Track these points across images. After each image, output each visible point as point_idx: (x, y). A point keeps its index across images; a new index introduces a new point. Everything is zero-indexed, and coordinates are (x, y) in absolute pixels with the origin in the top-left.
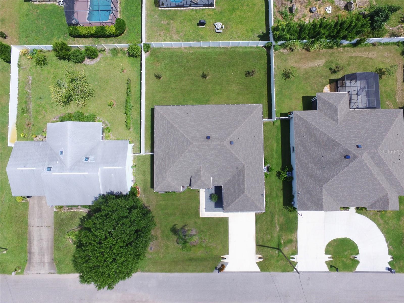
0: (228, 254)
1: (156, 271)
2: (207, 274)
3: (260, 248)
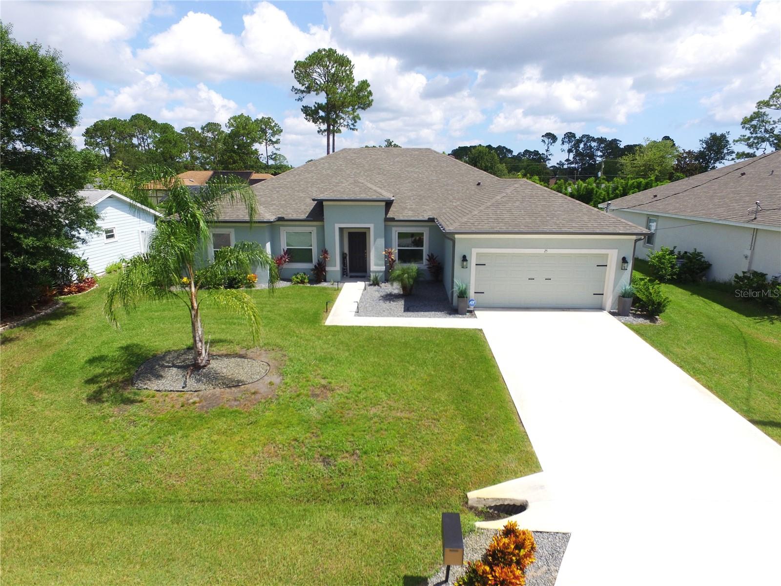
0: (528, 464)
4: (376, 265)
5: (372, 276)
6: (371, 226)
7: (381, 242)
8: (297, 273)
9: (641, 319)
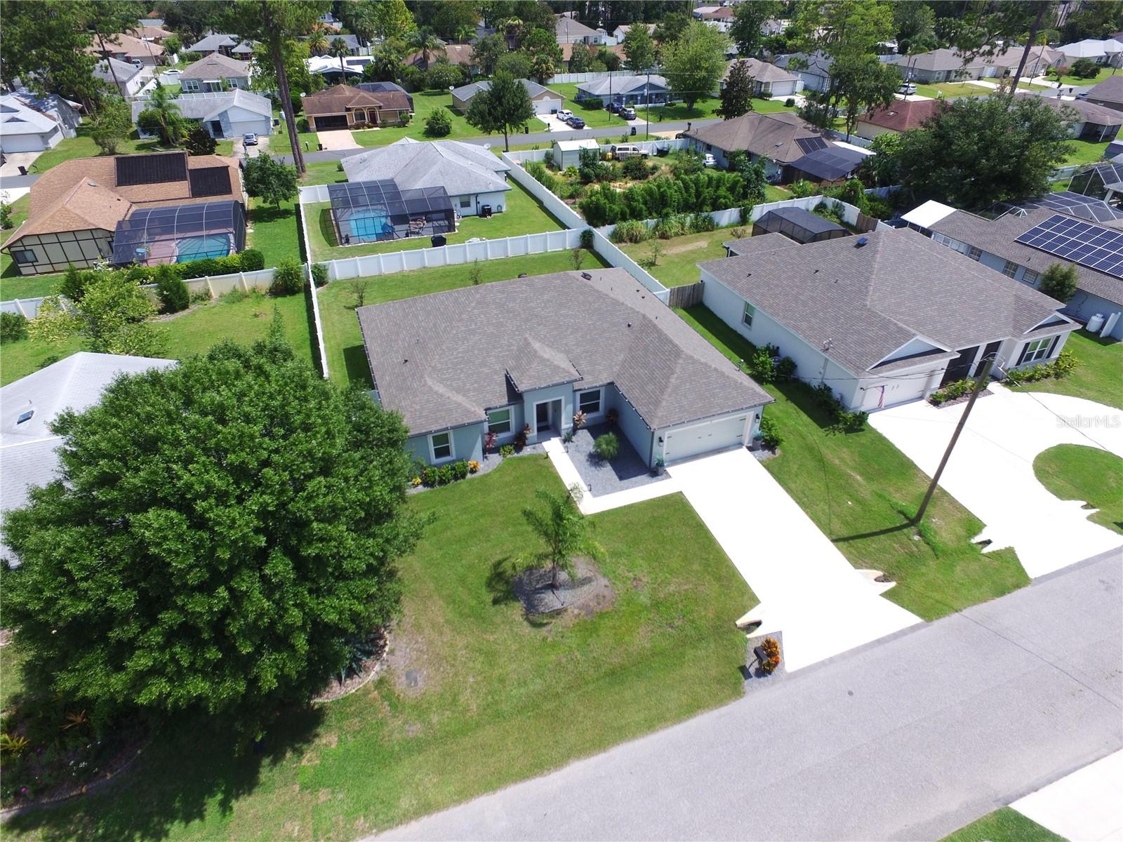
0: (754, 601)
1: (464, 795)
2: (723, 710)
3: (851, 546)
4: (566, 424)
5: (563, 433)
6: (563, 398)
7: (570, 407)
8: (503, 446)
9: (766, 451)
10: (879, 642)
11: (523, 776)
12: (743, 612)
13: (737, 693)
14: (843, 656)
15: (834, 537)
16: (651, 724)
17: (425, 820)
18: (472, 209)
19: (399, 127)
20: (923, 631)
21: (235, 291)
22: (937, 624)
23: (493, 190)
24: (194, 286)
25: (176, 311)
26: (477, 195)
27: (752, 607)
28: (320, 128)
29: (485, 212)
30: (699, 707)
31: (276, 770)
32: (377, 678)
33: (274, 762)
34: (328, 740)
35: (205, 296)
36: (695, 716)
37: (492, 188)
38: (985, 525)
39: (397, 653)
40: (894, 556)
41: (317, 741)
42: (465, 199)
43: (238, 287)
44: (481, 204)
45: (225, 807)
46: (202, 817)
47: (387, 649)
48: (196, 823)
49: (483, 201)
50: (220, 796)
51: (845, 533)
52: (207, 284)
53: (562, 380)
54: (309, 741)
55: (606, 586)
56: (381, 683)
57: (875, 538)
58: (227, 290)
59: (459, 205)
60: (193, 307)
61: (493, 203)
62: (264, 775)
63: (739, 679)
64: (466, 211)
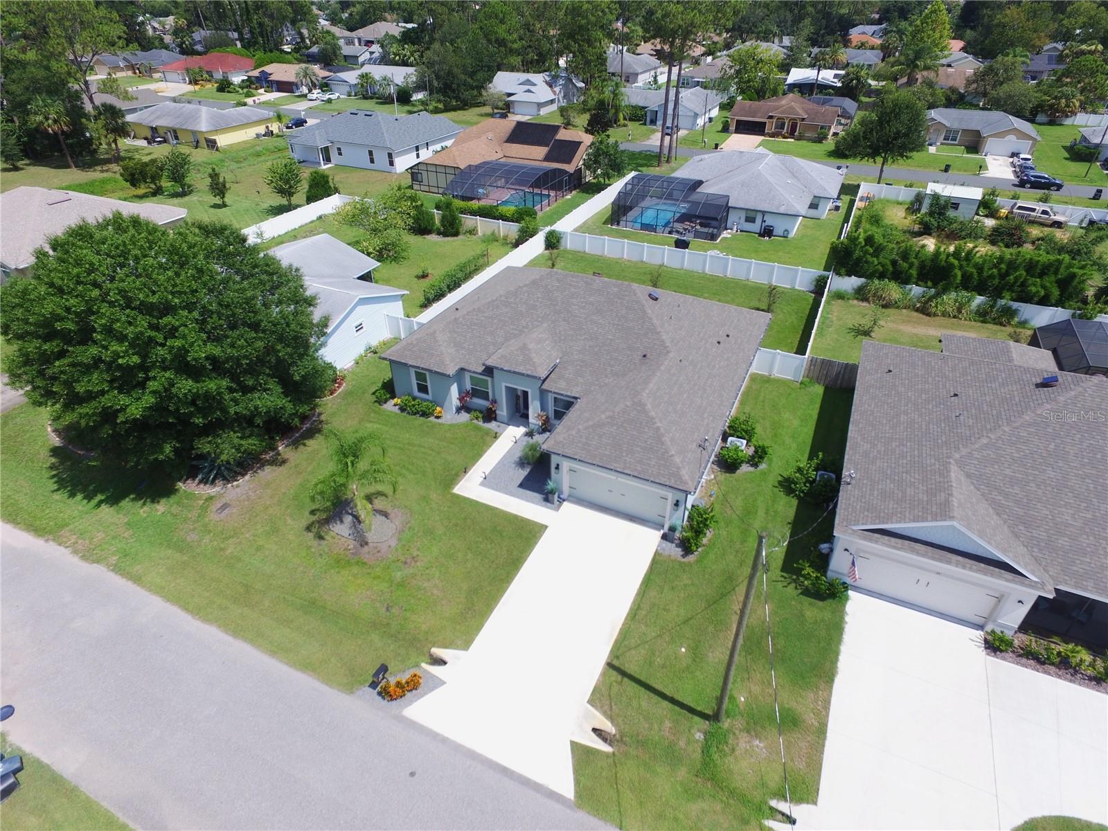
3: (621, 683)
4: (535, 418)
5: (530, 426)
6: (529, 390)
7: (538, 403)
8: (475, 410)
9: (680, 549)
10: (505, 771)
11: (185, 608)
12: (445, 646)
13: (350, 687)
14: (458, 748)
15: (616, 663)
16: (277, 650)
17: (129, 583)
18: (756, 227)
19: (815, 142)
20: (558, 806)
21: (493, 234)
22: (582, 816)
23: (782, 212)
24: (468, 221)
25: (448, 236)
26: (764, 213)
27: (457, 648)
28: (737, 131)
29: (767, 232)
30: (314, 670)
31: (131, 504)
32: (213, 494)
33: (133, 500)
34: (162, 507)
35: (472, 232)
36: (304, 672)
37: (782, 210)
38: (815, 803)
39: (238, 490)
40: (651, 729)
41: (156, 505)
42: (751, 214)
43: (496, 231)
44: (767, 223)
45: (101, 502)
46: (89, 502)
47: (235, 483)
48: (85, 501)
49: (770, 221)
50: (103, 498)
51: (632, 668)
52: (477, 223)
53: (524, 372)
54: (153, 502)
55: (390, 546)
56: (211, 498)
57: (656, 698)
58: (489, 232)
59: (743, 219)
60: (460, 237)
61: (779, 226)
62: (126, 503)
63: (366, 681)
64: (749, 226)
